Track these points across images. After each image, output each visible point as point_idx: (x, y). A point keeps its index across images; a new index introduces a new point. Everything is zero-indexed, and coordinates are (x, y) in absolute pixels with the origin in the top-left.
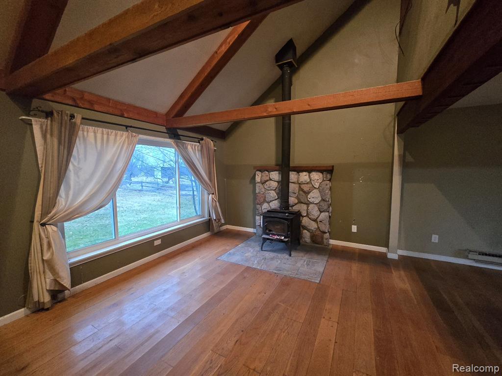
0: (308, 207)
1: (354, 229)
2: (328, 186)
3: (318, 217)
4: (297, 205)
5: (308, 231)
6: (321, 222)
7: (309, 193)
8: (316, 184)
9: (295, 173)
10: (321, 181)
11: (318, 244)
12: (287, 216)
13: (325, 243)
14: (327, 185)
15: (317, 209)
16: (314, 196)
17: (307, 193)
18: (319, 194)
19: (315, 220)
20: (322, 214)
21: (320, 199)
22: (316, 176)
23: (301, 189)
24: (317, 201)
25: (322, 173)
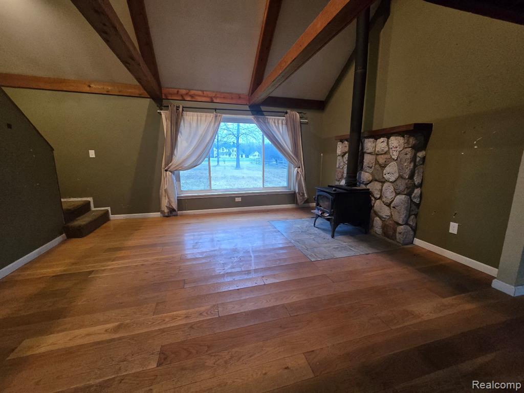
0: (382, 186)
1: (454, 228)
2: (408, 156)
3: (393, 201)
4: (371, 183)
5: (380, 218)
6: (394, 207)
7: (385, 167)
8: (394, 153)
9: (372, 140)
10: (401, 149)
11: (388, 238)
12: (334, 191)
13: (397, 238)
14: (406, 154)
15: (392, 189)
16: (391, 172)
17: (383, 167)
18: (396, 168)
19: (389, 205)
20: (398, 196)
21: (397, 175)
22: (396, 142)
23: (377, 162)
24: (392, 179)
25: (403, 137)
